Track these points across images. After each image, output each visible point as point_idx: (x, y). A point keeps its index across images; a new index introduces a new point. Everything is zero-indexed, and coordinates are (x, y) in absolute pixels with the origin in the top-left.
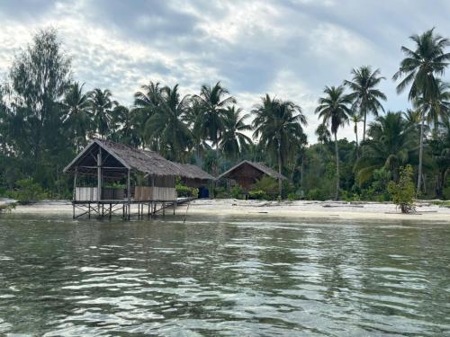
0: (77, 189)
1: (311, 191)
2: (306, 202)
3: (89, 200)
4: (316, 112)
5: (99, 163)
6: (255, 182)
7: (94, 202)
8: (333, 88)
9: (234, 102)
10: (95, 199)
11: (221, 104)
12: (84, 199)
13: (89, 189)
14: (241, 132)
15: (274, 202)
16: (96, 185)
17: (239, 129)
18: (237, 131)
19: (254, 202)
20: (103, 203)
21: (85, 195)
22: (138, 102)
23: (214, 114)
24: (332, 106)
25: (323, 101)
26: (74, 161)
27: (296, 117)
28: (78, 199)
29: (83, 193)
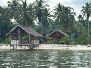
0: (11, 41)
1: (82, 41)
3: (15, 44)
5: (19, 32)
6: (61, 38)
7: (18, 45)
8: (87, 3)
9: (48, 6)
10: (17, 44)
11: (43, 7)
12: (14, 44)
14: (50, 18)
15: (69, 45)
17: (49, 17)
18: (48, 17)
19: (62, 45)
20: (21, 45)
22: (9, 5)
23: (40, 11)
24: (87, 10)
25: (83, 7)
26: (10, 32)
27: (72, 13)
28: (11, 44)
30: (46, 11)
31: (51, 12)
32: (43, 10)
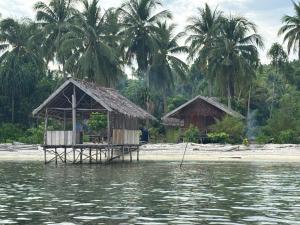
0: (49, 133)
1: (283, 132)
2: (279, 145)
3: (62, 144)
4: (279, 33)
5: (74, 105)
6: (214, 122)
7: (70, 147)
9: (169, 16)
10: (69, 143)
11: (152, 19)
12: (57, 144)
13: (63, 132)
15: (242, 147)
16: (70, 128)
17: (172, 51)
18: (169, 54)
19: (217, 146)
20: (82, 148)
21: (57, 139)
23: (142, 33)
25: (288, 19)
26: (45, 103)
27: (249, 38)
28: (49, 143)
29: (55, 137)
30: (163, 31)
31: (179, 36)
32: (152, 28)
